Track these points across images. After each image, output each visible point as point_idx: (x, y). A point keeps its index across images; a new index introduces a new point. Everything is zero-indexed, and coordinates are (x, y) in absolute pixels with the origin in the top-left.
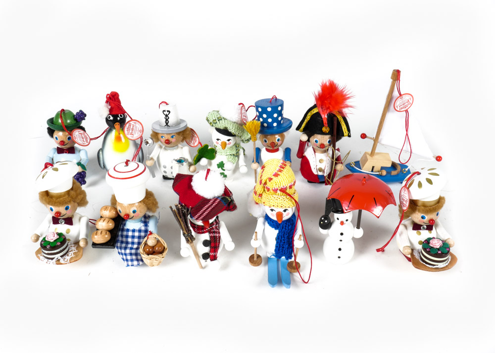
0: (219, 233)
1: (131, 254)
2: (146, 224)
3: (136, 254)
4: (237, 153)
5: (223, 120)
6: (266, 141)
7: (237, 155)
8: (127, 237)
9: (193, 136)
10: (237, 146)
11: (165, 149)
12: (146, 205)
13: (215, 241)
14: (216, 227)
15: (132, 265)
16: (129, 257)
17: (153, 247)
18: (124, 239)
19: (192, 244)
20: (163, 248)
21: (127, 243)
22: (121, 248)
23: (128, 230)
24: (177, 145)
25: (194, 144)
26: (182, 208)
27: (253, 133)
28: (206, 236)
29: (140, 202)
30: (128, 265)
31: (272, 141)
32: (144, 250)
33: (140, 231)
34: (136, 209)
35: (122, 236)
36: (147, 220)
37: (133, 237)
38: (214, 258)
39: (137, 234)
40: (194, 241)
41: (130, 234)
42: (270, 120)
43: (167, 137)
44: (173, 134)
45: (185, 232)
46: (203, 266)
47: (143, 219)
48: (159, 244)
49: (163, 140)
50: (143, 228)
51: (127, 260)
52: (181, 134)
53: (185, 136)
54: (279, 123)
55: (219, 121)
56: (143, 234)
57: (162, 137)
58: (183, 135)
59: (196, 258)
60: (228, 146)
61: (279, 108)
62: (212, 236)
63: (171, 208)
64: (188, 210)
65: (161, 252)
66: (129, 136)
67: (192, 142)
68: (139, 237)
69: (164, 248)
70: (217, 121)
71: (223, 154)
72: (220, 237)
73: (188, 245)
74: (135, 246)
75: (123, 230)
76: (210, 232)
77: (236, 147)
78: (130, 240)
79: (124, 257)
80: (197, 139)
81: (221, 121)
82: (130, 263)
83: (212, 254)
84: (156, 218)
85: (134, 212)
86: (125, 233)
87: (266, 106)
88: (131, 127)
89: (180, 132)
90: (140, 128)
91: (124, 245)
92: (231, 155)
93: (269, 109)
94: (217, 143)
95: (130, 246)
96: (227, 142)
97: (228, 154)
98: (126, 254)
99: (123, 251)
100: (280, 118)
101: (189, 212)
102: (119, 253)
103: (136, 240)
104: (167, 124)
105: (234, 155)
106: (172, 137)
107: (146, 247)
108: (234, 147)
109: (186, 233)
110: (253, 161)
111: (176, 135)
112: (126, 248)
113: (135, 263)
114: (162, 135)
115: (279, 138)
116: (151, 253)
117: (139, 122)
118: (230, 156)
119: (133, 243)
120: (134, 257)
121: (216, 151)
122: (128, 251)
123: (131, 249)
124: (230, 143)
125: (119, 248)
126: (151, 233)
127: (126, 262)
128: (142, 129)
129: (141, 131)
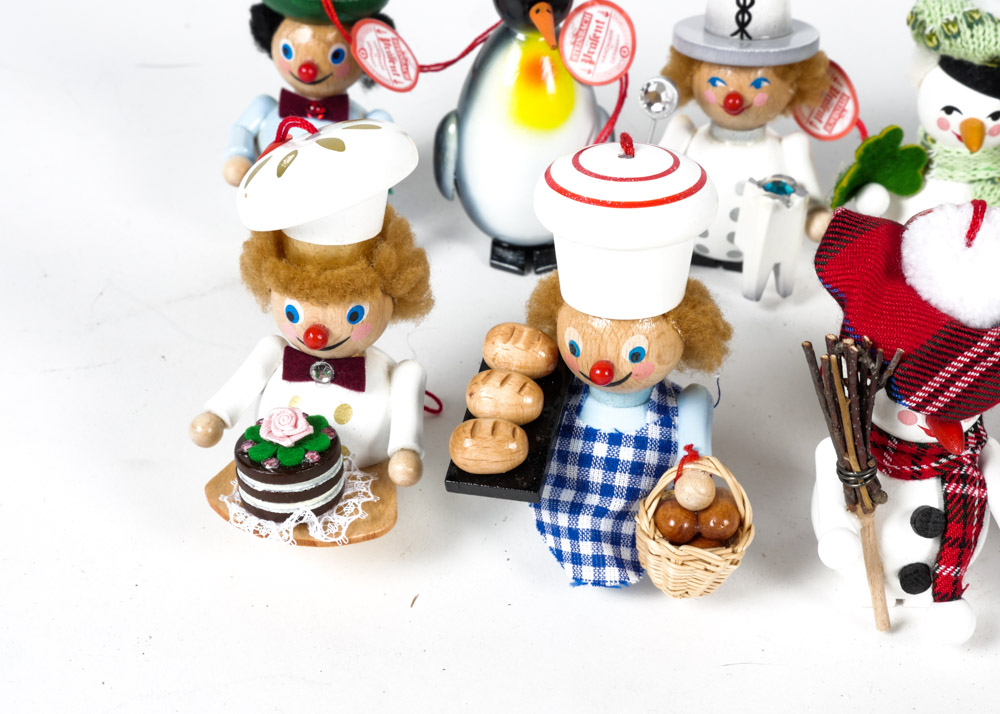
0: (983, 485)
1: (596, 536)
2: (666, 416)
3: (616, 539)
5: (989, 23)
8: (585, 460)
9: (834, 92)
11: (711, 135)
12: (685, 331)
13: (966, 516)
14: (972, 458)
15: (597, 583)
16: (586, 548)
17: (695, 515)
18: (572, 472)
19: (868, 519)
20: (737, 523)
21: (583, 486)
22: (554, 506)
23: (591, 435)
24: (762, 126)
25: (830, 125)
26: (859, 355)
28: (928, 493)
29: (664, 316)
30: (578, 581)
32: (656, 525)
33: (641, 442)
34: (644, 345)
35: (564, 458)
36: (671, 403)
37: (611, 464)
38: (950, 591)
39: (626, 454)
40: (879, 507)
41: (600, 450)
43: (732, 82)
44: (760, 73)
45: (852, 460)
46: (892, 619)
47: (655, 396)
48: (724, 502)
49: (716, 95)
50: (655, 433)
51: (577, 559)
52: (792, 76)
53: (806, 86)
55: (970, 26)
56: (651, 457)
57: (713, 81)
58: (799, 80)
59: (872, 582)
60: (987, 142)
62: (954, 495)
63: (809, 348)
64: (883, 368)
65: (726, 541)
66: (579, 68)
67: (825, 119)
68: (637, 469)
69: (742, 523)
70: (963, 27)
71: (958, 174)
72: (983, 502)
73: (852, 522)
74: (617, 504)
75: (569, 431)
76: (945, 476)
78: (596, 475)
79: (566, 545)
80: (850, 106)
81: (978, 30)
82: (588, 572)
83: (945, 570)
84: (709, 399)
85: (636, 356)
86: (577, 446)
88: (591, 32)
89: (790, 67)
90: (624, 40)
91: (567, 495)
92: (993, 180)
94: (942, 125)
95: (593, 500)
96: (990, 124)
97: (982, 175)
98: (574, 534)
99: (563, 520)
101: (886, 376)
102: (541, 526)
103: (622, 480)
104: (742, 26)
106: (757, 84)
107: (668, 510)
109: (856, 468)
111: (770, 75)
112: (575, 509)
113: (612, 573)
114: (715, 73)
116: (689, 536)
117: (621, 11)
118: (990, 186)
119: (607, 491)
120: (607, 550)
121: (930, 162)
122: (585, 522)
123: (600, 512)
125: (545, 504)
126: (693, 455)
127: (568, 566)
128: (630, 46)
129: (625, 49)
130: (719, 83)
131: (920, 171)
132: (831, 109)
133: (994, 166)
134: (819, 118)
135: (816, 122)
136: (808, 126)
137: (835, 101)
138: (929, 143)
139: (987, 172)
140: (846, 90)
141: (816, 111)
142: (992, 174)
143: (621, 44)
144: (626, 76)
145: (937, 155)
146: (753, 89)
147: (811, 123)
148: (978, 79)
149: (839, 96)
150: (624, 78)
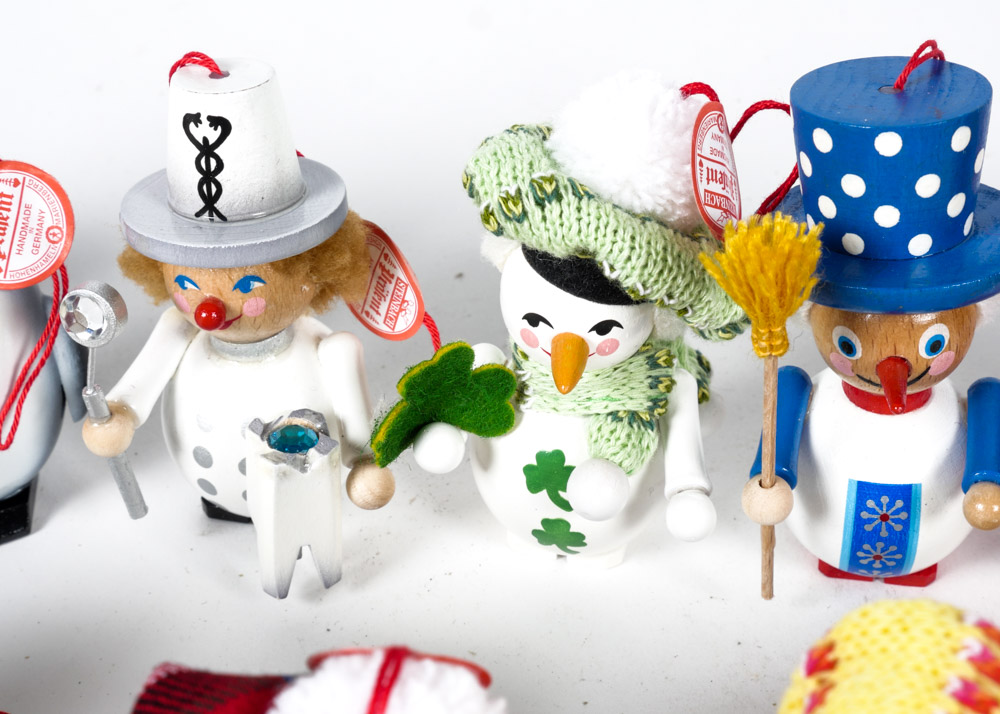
4: (656, 402)
6: (847, 347)
7: (656, 419)
10: (656, 357)
24: (286, 328)
25: (392, 319)
27: (766, 310)
31: (888, 352)
42: (887, 216)
43: (208, 283)
44: (249, 272)
49: (188, 301)
53: (332, 277)
54: (947, 233)
55: (540, 203)
57: (180, 281)
58: (317, 271)
60: (594, 363)
61: (960, 139)
67: (383, 308)
70: (530, 205)
77: (653, 363)
80: (410, 296)
81: (553, 208)
87: (866, 122)
89: (298, 258)
90: (53, 216)
92: (615, 416)
93: (889, 144)
94: (530, 339)
96: (595, 340)
97: (598, 407)
100: (956, 205)
104: (210, 202)
105: (633, 416)
106: (244, 286)
108: (640, 371)
110: (756, 470)
111: (267, 273)
114: (180, 273)
115: (942, 330)
117: (42, 176)
118: (609, 425)
121: (523, 387)
124: (615, 345)
128: (63, 224)
129: (56, 231)
130: (188, 284)
131: (509, 402)
132: (388, 299)
133: (616, 395)
134: (375, 306)
135: (372, 312)
136: (364, 316)
137: (390, 287)
138: (520, 358)
139: (605, 403)
140: (400, 273)
141: (370, 299)
142: (613, 407)
143: (48, 223)
144: (63, 268)
145: (531, 378)
146: (238, 294)
147: (367, 314)
148: (569, 275)
149: (394, 281)
150: (59, 273)
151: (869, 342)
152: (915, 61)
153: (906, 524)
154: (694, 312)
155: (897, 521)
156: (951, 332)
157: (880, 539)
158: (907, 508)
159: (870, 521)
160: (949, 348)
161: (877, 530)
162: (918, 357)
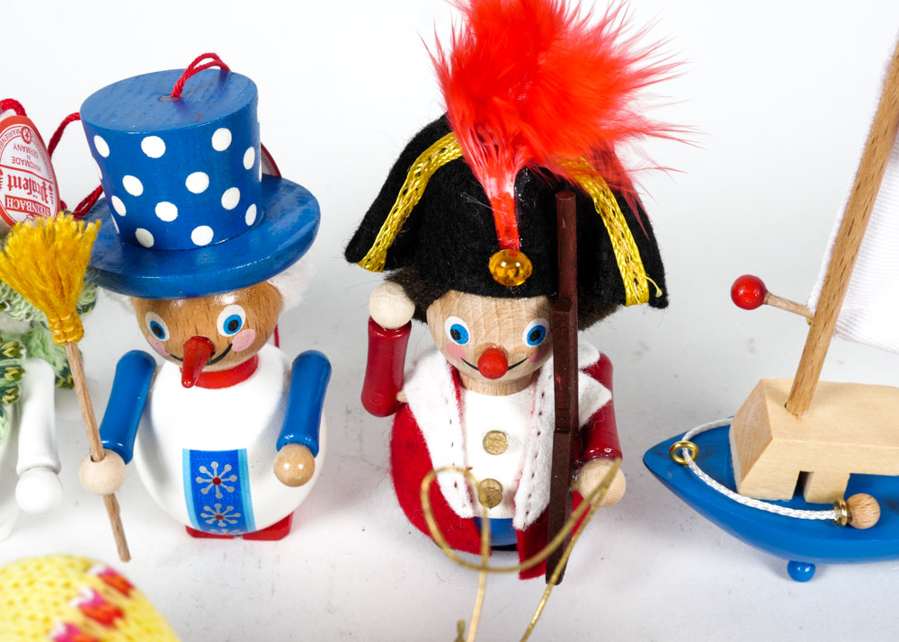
151: (174, 324)
152: (191, 71)
153: (237, 485)
154: (13, 307)
155: (229, 484)
156: (246, 312)
157: (217, 501)
158: (235, 471)
159: (205, 485)
160: (248, 326)
161: (212, 493)
162: (218, 337)
